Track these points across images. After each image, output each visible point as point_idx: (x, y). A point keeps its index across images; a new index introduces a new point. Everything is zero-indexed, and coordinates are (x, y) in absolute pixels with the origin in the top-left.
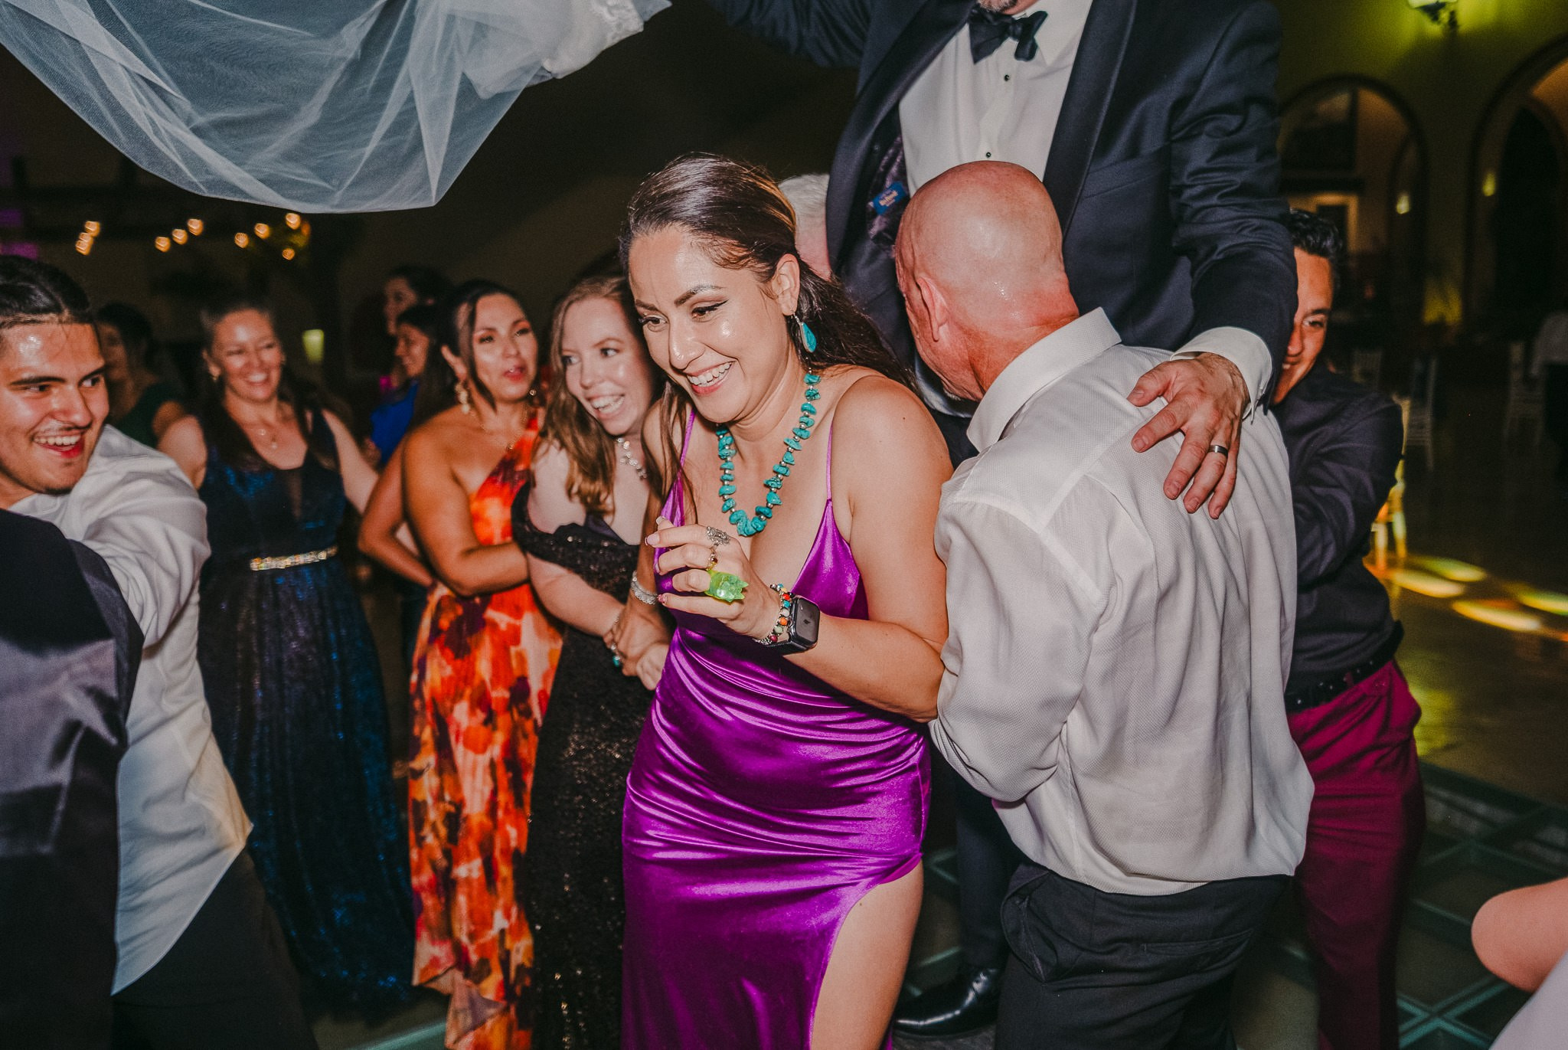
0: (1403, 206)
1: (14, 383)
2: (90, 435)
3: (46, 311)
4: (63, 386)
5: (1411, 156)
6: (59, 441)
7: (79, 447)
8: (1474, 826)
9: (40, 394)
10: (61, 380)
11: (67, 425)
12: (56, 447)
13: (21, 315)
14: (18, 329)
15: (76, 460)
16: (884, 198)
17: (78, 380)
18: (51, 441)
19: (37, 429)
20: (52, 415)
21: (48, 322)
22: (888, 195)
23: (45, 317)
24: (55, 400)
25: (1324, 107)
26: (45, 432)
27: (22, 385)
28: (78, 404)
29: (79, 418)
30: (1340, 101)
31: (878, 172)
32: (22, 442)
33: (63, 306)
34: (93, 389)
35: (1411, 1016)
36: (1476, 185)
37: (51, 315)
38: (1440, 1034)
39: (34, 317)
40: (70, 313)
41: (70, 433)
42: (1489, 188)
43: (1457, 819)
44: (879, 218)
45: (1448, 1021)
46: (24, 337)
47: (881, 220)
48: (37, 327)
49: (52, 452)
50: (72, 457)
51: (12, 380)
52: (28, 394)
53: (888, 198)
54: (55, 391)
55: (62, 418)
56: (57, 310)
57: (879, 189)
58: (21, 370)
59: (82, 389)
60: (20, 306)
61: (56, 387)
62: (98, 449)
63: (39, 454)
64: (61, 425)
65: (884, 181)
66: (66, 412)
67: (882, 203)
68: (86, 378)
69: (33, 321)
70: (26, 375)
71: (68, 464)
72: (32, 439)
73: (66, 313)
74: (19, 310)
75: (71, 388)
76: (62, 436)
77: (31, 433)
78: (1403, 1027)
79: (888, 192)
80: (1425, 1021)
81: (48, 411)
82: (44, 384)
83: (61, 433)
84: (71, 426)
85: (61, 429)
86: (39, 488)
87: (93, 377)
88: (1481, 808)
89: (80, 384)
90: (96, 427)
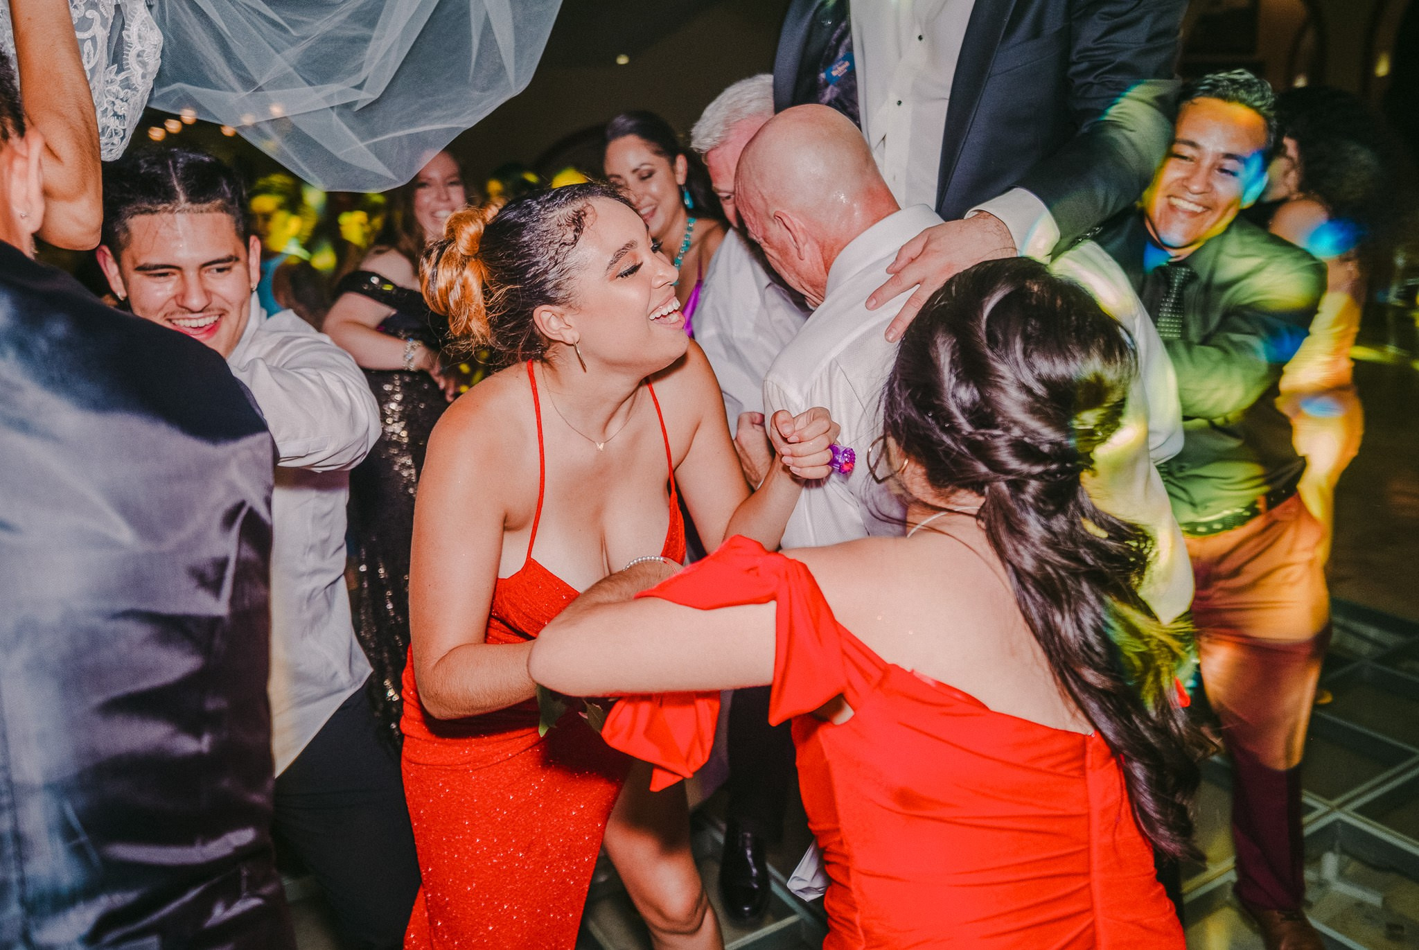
1: (136, 269)
4: (182, 272)
5: (1309, 40)
8: (1366, 648)
10: (178, 268)
16: (836, 69)
19: (164, 311)
22: (840, 66)
27: (143, 270)
29: (197, 303)
31: (830, 44)
35: (1312, 809)
36: (1370, 64)
38: (1339, 825)
42: (1382, 69)
43: (1351, 643)
44: (831, 87)
45: (1348, 814)
47: (832, 91)
51: (136, 266)
53: (840, 69)
54: (174, 277)
55: (180, 302)
57: (830, 61)
61: (175, 274)
65: (836, 53)
67: (834, 73)
78: (1306, 819)
79: (841, 62)
80: (1327, 814)
82: (162, 272)
88: (1372, 632)
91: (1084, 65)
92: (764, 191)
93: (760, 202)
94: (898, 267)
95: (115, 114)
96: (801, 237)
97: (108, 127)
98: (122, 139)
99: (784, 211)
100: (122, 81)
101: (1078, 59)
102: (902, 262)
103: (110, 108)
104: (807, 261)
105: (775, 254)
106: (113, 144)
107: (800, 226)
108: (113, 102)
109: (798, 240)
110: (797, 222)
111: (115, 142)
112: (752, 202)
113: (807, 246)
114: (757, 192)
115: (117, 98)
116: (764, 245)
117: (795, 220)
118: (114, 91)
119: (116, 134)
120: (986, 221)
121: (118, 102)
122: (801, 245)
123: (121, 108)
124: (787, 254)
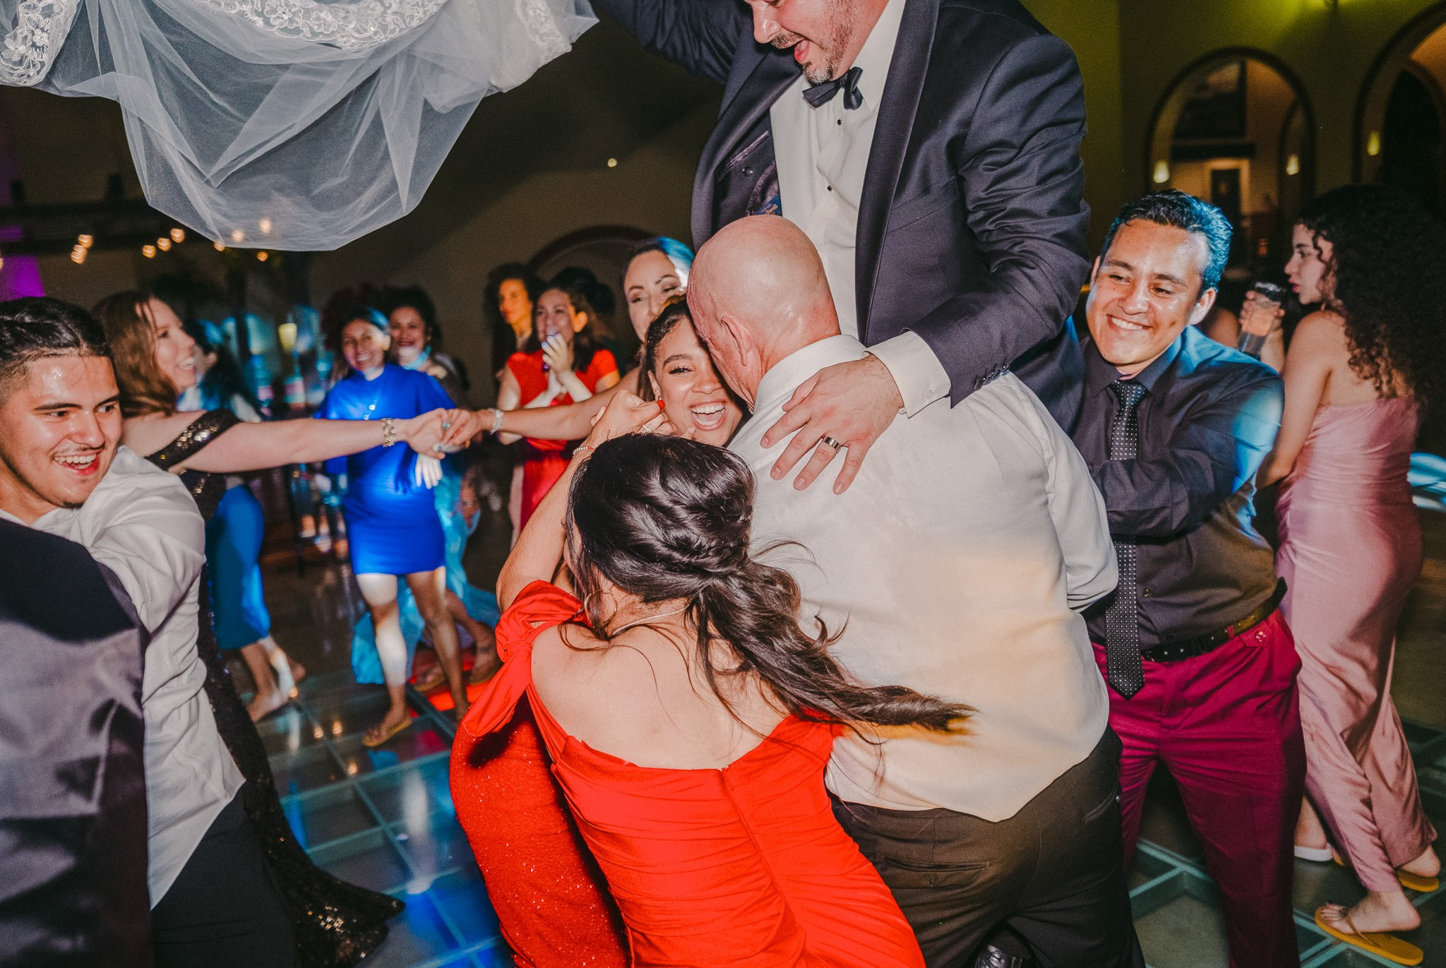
0: (1293, 168)
1: (37, 409)
2: (105, 455)
3: (66, 346)
4: (80, 411)
5: (1298, 121)
6: (76, 460)
7: (95, 465)
9: (59, 419)
10: (78, 407)
11: (83, 446)
12: (72, 465)
13: (45, 349)
14: (42, 361)
15: (91, 477)
17: (94, 406)
18: (69, 460)
19: (56, 450)
20: (69, 437)
21: (67, 355)
23: (66, 351)
24: (73, 423)
25: (1214, 78)
26: (63, 452)
27: (44, 410)
28: (93, 427)
29: (94, 440)
30: (1231, 72)
31: (755, 191)
32: (44, 461)
33: (81, 341)
34: (107, 414)
36: (1359, 144)
37: (71, 348)
39: (54, 351)
40: (87, 347)
41: (85, 453)
42: (1374, 148)
46: (47, 369)
48: (58, 359)
49: (69, 469)
50: (88, 474)
51: (36, 406)
52: (49, 419)
54: (73, 416)
55: (78, 439)
56: (76, 344)
57: (757, 206)
58: (42, 397)
59: (96, 414)
60: (44, 342)
61: (74, 412)
62: (113, 466)
63: (59, 472)
64: (78, 446)
65: (764, 198)
66: (82, 435)
68: (100, 404)
69: (55, 355)
70: (47, 402)
71: (84, 481)
72: (53, 458)
73: (84, 346)
74: (42, 345)
75: (87, 413)
76: (79, 456)
77: (52, 453)
79: (769, 206)
81: (66, 433)
82: (63, 410)
83: (78, 453)
84: (86, 446)
85: (78, 450)
86: (58, 502)
87: (107, 405)
89: (95, 410)
90: (111, 447)
91: (981, 214)
92: (714, 294)
93: (709, 304)
94: (790, 406)
95: (34, 45)
96: (745, 344)
97: (26, 57)
98: (38, 72)
99: (731, 317)
100: (44, 8)
101: (973, 208)
102: (796, 402)
103: (29, 36)
104: (748, 369)
105: (720, 357)
106: (29, 76)
107: (745, 332)
108: (33, 32)
109: (742, 347)
110: (743, 330)
111: (31, 74)
112: (701, 302)
113: (751, 353)
114: (707, 293)
115: (37, 27)
116: (710, 345)
117: (741, 327)
118: (35, 19)
119: (34, 65)
120: (872, 363)
121: (38, 32)
122: (744, 352)
123: (41, 39)
124: (730, 357)
